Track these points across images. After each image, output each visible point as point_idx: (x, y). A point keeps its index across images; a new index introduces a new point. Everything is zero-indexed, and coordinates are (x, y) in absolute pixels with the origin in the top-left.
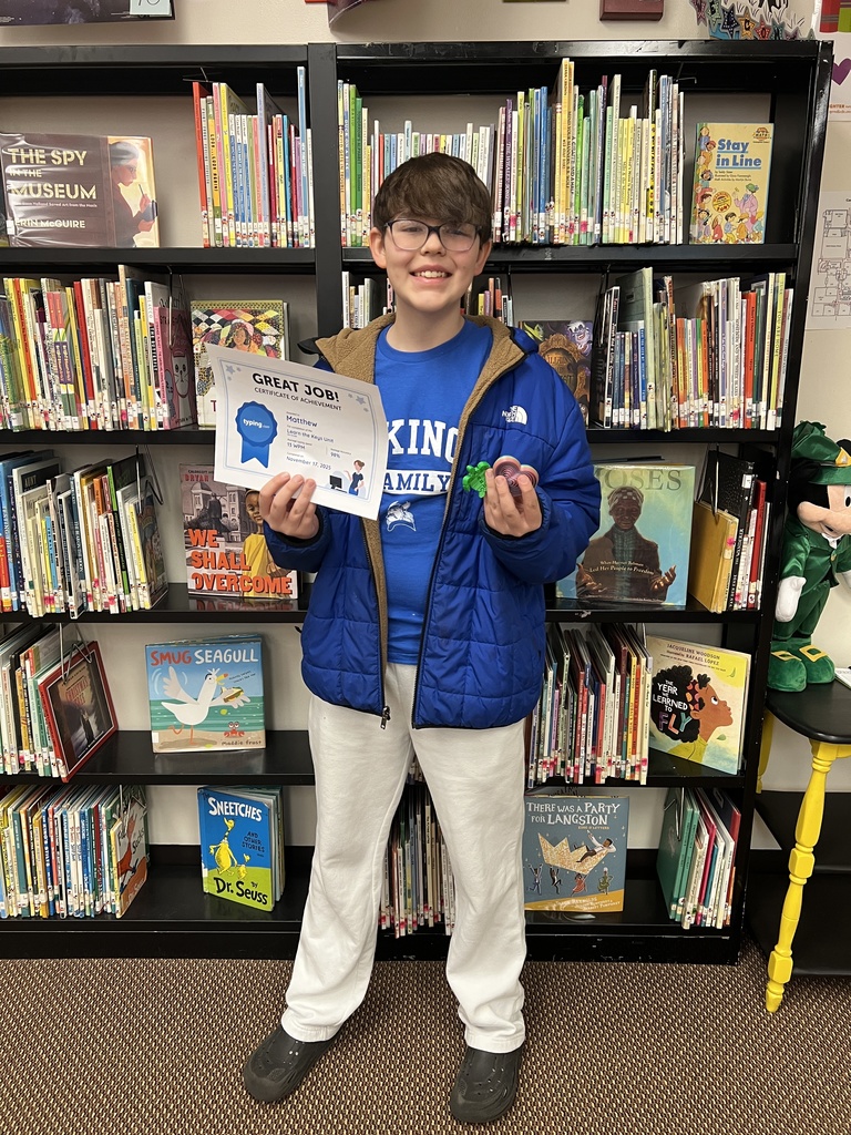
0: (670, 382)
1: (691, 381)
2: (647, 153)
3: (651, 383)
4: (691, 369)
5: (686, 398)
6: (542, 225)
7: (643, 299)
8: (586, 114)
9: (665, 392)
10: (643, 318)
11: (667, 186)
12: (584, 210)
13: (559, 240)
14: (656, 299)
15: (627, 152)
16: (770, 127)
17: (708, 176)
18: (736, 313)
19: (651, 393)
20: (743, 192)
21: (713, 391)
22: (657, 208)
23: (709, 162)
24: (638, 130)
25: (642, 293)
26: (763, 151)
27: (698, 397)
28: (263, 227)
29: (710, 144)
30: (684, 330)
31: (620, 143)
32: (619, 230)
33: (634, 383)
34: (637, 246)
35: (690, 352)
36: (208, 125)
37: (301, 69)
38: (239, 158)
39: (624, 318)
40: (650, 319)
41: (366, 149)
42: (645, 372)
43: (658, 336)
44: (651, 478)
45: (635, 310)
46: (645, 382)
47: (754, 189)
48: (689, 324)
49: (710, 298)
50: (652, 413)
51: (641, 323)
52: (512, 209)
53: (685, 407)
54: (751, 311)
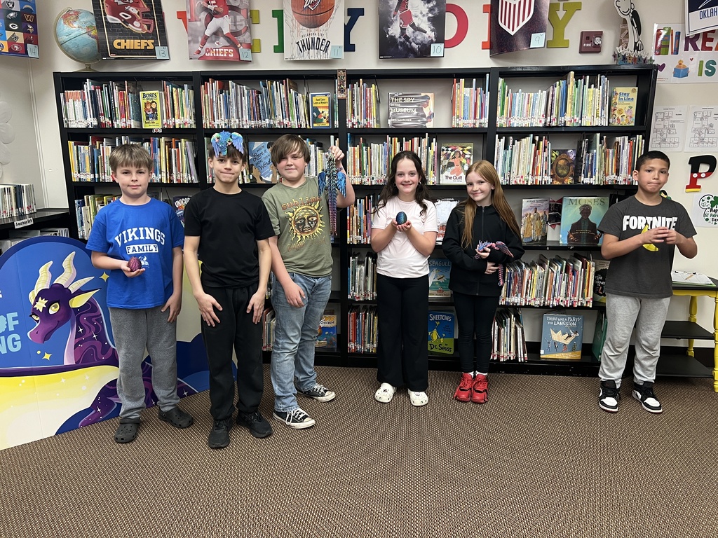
0: (603, 169)
1: (610, 169)
2: (597, 99)
3: (597, 170)
4: (610, 166)
5: (608, 175)
6: (563, 121)
7: (596, 143)
8: (577, 87)
9: (602, 173)
10: (596, 149)
11: (603, 108)
12: (575, 116)
13: (568, 124)
14: (600, 143)
15: (590, 98)
16: (637, 88)
17: (616, 104)
18: (626, 147)
19: (597, 173)
20: (628, 108)
21: (618, 173)
22: (600, 115)
23: (616, 99)
24: (594, 92)
25: (596, 141)
26: (635, 96)
27: (612, 174)
28: (472, 121)
29: (616, 94)
30: (609, 152)
31: (588, 96)
32: (587, 122)
33: (592, 170)
34: (593, 127)
35: (611, 160)
36: (457, 91)
37: (488, 75)
38: (466, 101)
39: (589, 149)
40: (598, 150)
41: (506, 98)
42: (595, 166)
43: (600, 155)
44: (595, 202)
45: (593, 146)
46: (595, 169)
47: (631, 108)
48: (611, 151)
49: (618, 143)
50: (597, 179)
51: (595, 151)
52: (554, 116)
53: (607, 178)
54: (631, 147)
